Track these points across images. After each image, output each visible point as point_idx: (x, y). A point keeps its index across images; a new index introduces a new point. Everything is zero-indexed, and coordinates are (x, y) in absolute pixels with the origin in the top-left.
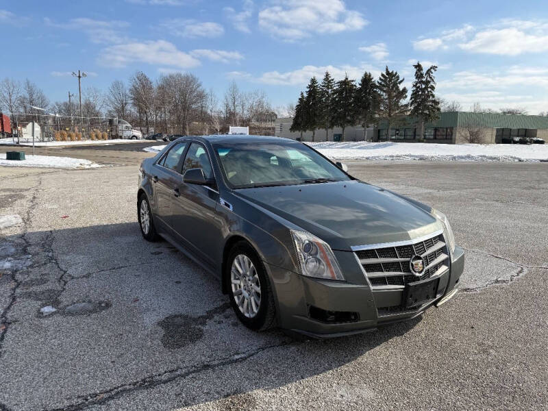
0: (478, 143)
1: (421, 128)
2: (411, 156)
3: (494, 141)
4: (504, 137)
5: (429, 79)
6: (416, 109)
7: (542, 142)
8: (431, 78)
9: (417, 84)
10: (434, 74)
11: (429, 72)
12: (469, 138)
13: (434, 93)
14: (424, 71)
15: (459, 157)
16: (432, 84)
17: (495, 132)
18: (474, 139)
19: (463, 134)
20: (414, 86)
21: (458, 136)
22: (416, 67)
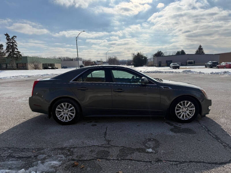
0: (38, 69)
1: (14, 63)
2: (22, 76)
3: (42, 68)
4: (45, 67)
5: (13, 41)
6: (10, 55)
7: (57, 68)
8: (14, 41)
9: (8, 43)
10: (15, 39)
11: (12, 38)
12: (34, 67)
13: (17, 48)
14: (11, 38)
15: (44, 75)
16: (15, 43)
17: (42, 65)
18: (36, 68)
19: (32, 66)
20: (7, 44)
21: (29, 66)
22: (6, 35)
